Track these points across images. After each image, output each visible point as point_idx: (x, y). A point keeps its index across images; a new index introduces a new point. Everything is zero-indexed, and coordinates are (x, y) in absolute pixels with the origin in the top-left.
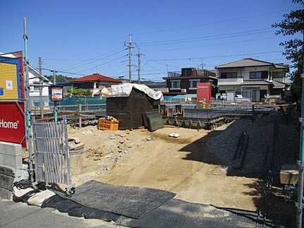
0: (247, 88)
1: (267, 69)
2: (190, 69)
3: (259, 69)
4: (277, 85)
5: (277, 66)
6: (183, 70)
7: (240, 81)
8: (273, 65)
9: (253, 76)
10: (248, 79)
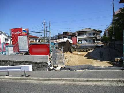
0: (88, 39)
1: (95, 32)
2: (66, 32)
3: (92, 32)
4: (98, 38)
5: (98, 31)
6: (63, 32)
7: (85, 36)
8: (97, 30)
9: (90, 34)
10: (88, 36)
